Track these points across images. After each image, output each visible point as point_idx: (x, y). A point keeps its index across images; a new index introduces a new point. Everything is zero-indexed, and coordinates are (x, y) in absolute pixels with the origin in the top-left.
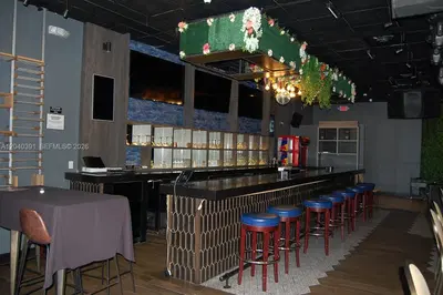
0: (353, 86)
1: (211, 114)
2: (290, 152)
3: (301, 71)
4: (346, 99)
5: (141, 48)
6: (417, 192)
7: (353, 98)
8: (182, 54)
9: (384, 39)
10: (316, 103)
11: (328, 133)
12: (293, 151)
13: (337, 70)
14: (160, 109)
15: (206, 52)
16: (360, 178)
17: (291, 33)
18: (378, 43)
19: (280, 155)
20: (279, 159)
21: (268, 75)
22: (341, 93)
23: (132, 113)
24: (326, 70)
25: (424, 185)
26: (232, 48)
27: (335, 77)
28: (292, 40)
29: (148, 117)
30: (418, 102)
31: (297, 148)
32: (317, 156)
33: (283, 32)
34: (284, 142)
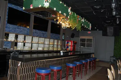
0: (90, 24)
1: (40, 31)
2: (70, 46)
3: (69, 17)
4: (88, 28)
5: (13, 6)
6: (112, 61)
7: (90, 28)
8: (24, 8)
9: (98, 7)
10: (75, 29)
11: (83, 40)
12: (71, 46)
13: (84, 18)
14: (20, 29)
15: (31, 7)
16: (93, 56)
17: (64, 3)
18: (96, 9)
19: (66, 47)
20: (66, 48)
21: (58, 18)
22: (85, 26)
23: (8, 29)
24: (79, 18)
25: (115, 59)
26: (40, 6)
27: (83, 20)
28: (65, 6)
29: (15, 31)
30: (112, 31)
31: (72, 45)
32: (79, 48)
33: (61, 2)
34: (68, 43)
